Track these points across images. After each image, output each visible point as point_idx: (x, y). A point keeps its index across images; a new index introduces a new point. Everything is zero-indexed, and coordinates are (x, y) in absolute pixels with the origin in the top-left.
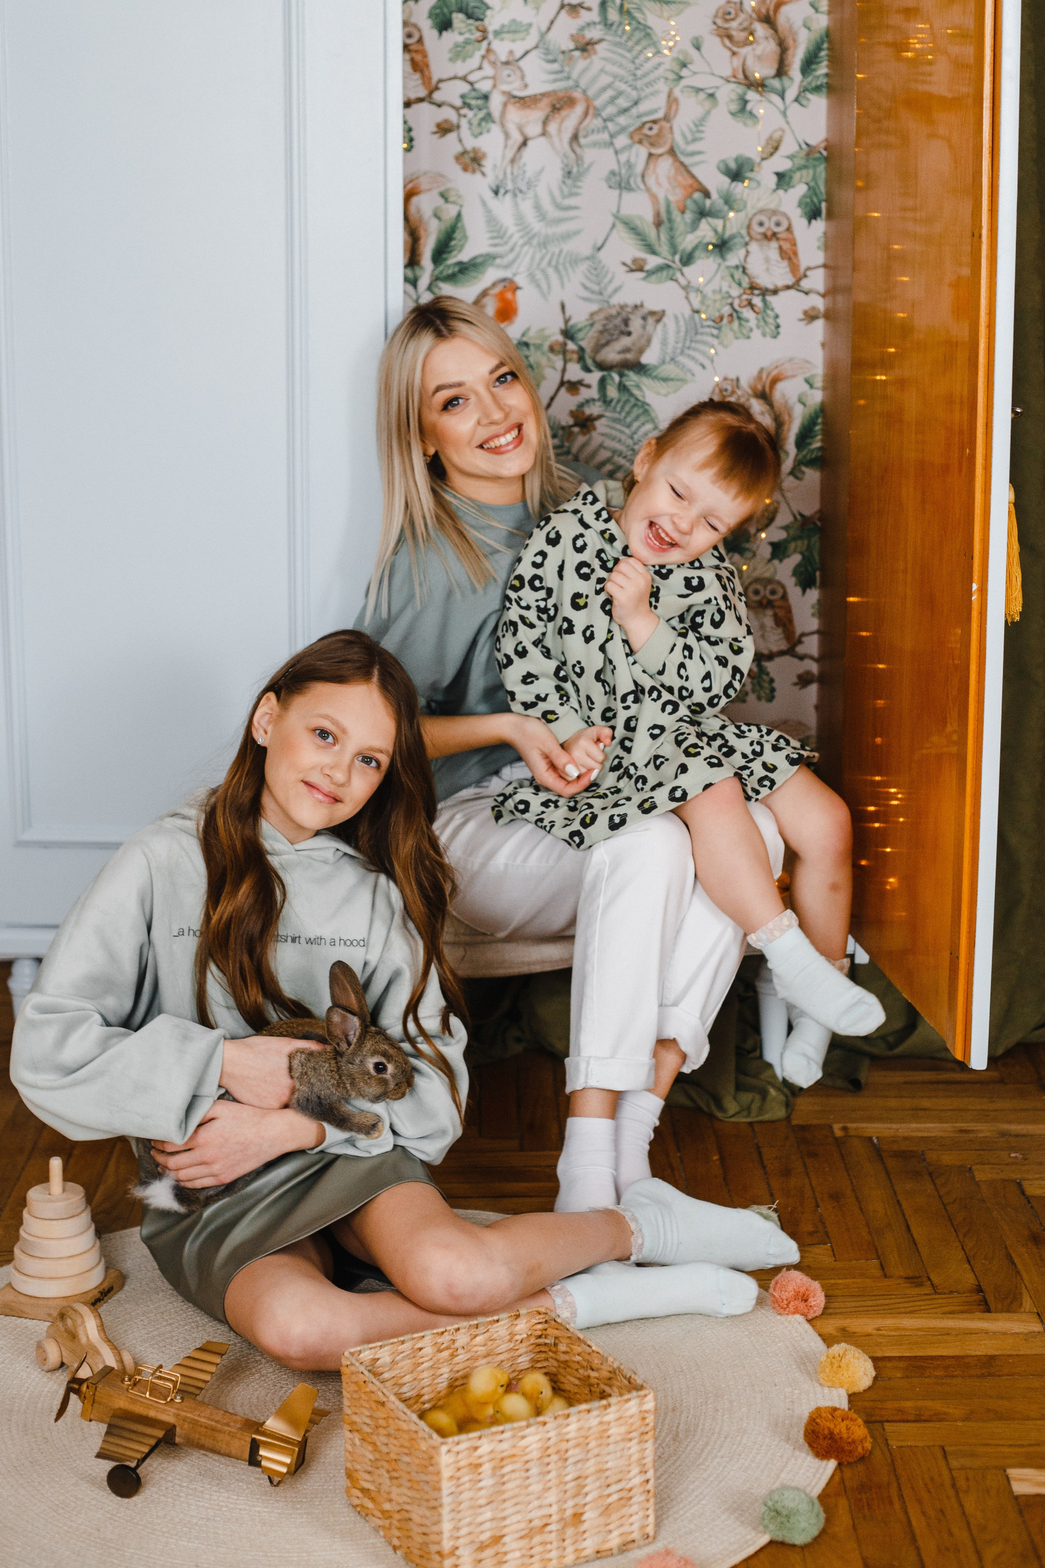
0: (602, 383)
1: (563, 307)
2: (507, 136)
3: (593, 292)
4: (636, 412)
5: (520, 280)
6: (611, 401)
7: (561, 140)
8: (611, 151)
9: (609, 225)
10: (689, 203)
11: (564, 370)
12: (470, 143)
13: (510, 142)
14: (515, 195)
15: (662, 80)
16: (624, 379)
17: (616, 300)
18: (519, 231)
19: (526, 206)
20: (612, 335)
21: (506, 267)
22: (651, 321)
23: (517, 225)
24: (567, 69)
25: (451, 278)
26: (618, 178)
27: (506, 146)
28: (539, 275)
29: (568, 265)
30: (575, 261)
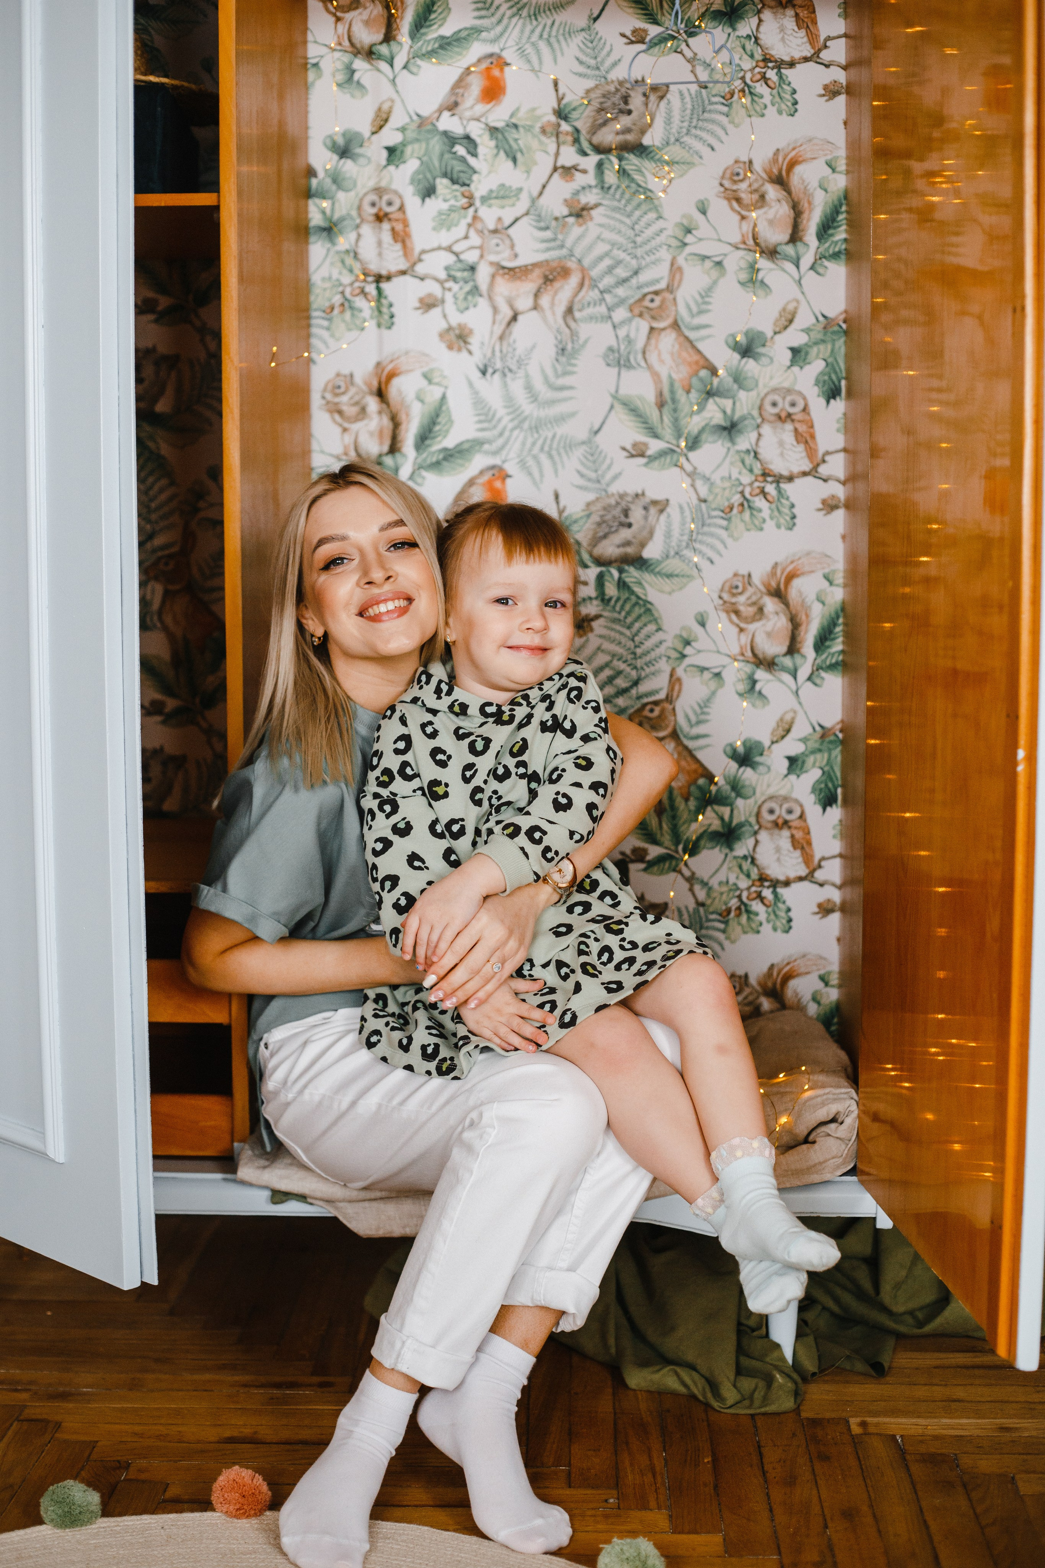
0: (600, 578)
1: (557, 497)
2: (495, 310)
3: (589, 480)
4: (637, 611)
5: (510, 468)
6: (610, 599)
7: (554, 314)
8: (609, 325)
9: (607, 407)
10: (694, 381)
12: (456, 319)
13: (499, 317)
14: (504, 375)
15: (665, 247)
16: (624, 575)
17: (615, 488)
18: (509, 414)
19: (517, 386)
20: (611, 527)
21: (495, 453)
22: (653, 511)
23: (505, 407)
24: (560, 237)
25: (436, 466)
26: (616, 355)
27: (494, 322)
28: (531, 462)
29: (562, 451)
30: (570, 446)
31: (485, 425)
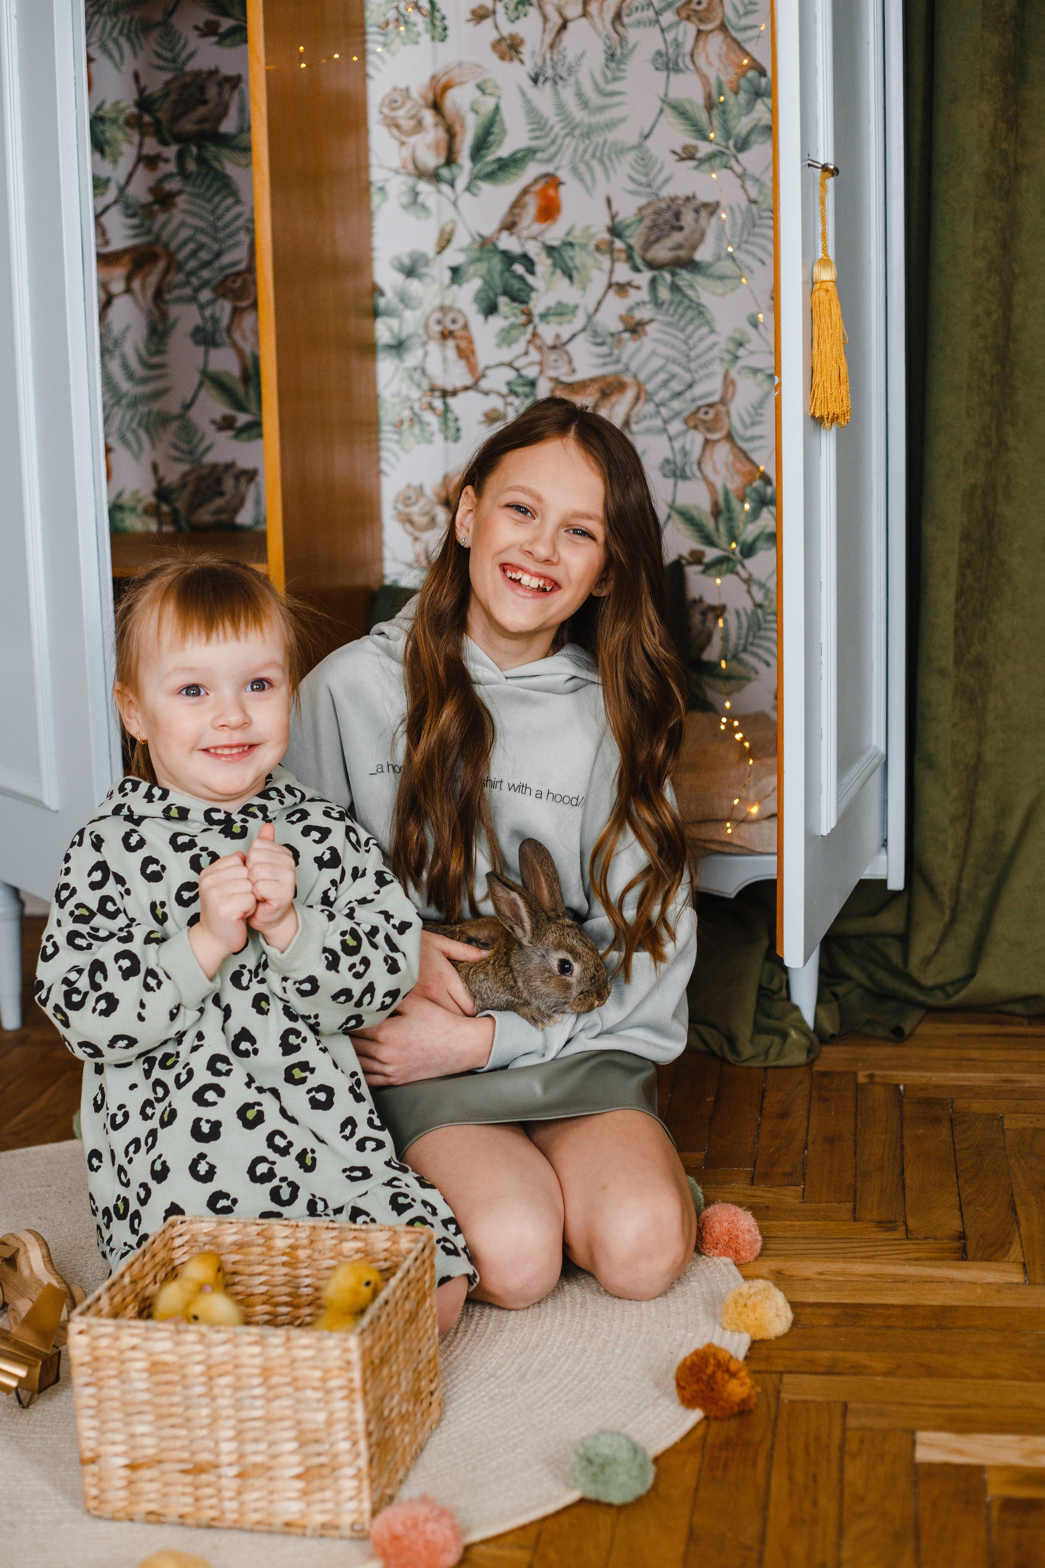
0: (653, 282)
1: (609, 202)
2: (545, 19)
3: (640, 184)
4: (690, 314)
5: (563, 175)
6: (662, 304)
7: (603, 20)
8: (656, 30)
9: (657, 111)
11: (612, 271)
12: (507, 29)
13: (549, 26)
14: (555, 83)
16: (677, 278)
17: (667, 192)
18: (561, 121)
19: (568, 94)
20: (662, 230)
21: (549, 161)
22: (704, 213)
23: (558, 115)
25: (490, 176)
26: (665, 59)
27: (544, 31)
28: (583, 169)
29: (613, 156)
30: (620, 151)
31: (538, 134)
